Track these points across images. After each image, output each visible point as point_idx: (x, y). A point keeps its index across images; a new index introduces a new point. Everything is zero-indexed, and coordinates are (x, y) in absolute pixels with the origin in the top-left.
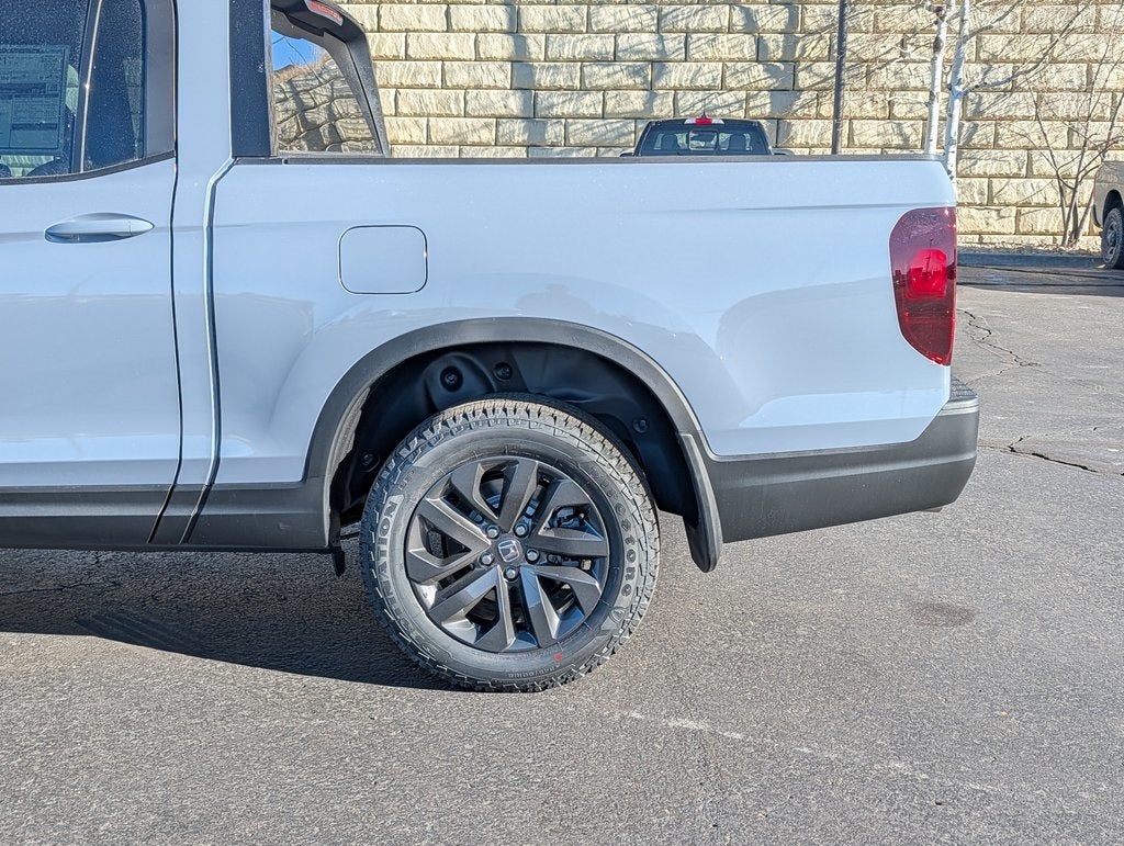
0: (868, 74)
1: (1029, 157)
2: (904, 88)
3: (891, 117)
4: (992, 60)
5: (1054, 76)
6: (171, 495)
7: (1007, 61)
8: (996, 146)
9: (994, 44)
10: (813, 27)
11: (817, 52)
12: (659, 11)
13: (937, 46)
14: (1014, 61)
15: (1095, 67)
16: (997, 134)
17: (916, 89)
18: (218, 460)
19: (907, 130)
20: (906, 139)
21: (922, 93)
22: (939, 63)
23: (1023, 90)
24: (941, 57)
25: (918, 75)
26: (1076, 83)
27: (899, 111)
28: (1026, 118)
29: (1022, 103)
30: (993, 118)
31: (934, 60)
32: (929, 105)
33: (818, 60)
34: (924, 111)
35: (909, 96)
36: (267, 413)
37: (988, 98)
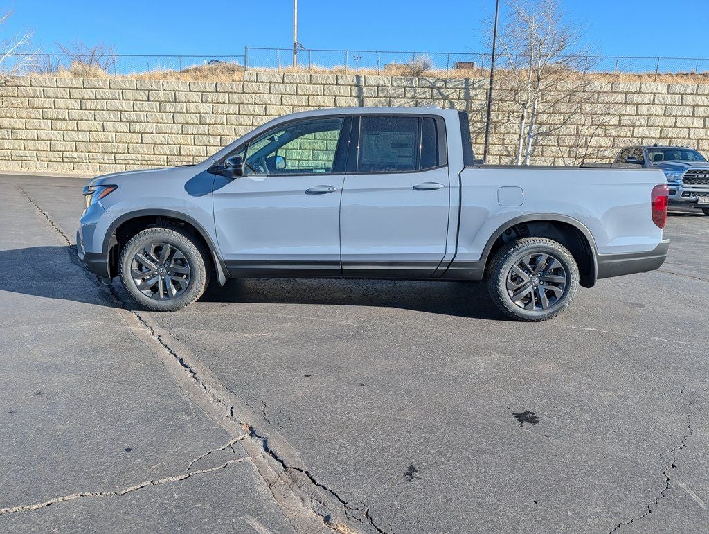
0: (495, 128)
1: (554, 160)
2: (509, 133)
3: (503, 144)
4: (541, 124)
5: (565, 130)
6: (440, 264)
7: (547, 124)
8: (542, 156)
9: (543, 117)
10: (475, 109)
11: (476, 119)
12: (417, 101)
13: (523, 117)
14: (550, 124)
15: (580, 128)
16: (542, 151)
17: (513, 133)
18: (456, 254)
19: (510, 149)
20: (509, 152)
21: (515, 136)
22: (523, 124)
23: (553, 135)
24: (524, 121)
25: (514, 128)
26: (572, 133)
27: (507, 142)
28: (553, 146)
29: (552, 140)
30: (541, 145)
31: (521, 123)
32: (519, 139)
33: (476, 122)
34: (517, 142)
35: (511, 136)
36: (472, 240)
37: (540, 138)
